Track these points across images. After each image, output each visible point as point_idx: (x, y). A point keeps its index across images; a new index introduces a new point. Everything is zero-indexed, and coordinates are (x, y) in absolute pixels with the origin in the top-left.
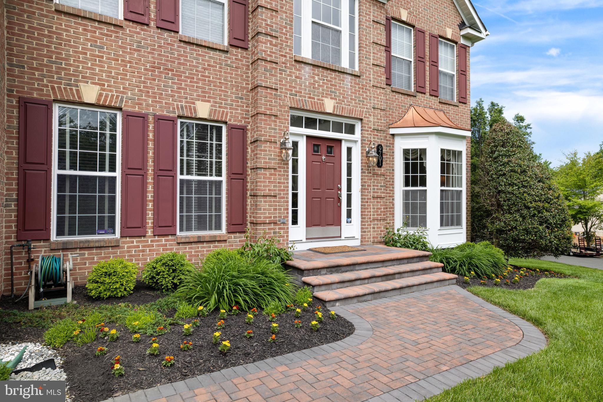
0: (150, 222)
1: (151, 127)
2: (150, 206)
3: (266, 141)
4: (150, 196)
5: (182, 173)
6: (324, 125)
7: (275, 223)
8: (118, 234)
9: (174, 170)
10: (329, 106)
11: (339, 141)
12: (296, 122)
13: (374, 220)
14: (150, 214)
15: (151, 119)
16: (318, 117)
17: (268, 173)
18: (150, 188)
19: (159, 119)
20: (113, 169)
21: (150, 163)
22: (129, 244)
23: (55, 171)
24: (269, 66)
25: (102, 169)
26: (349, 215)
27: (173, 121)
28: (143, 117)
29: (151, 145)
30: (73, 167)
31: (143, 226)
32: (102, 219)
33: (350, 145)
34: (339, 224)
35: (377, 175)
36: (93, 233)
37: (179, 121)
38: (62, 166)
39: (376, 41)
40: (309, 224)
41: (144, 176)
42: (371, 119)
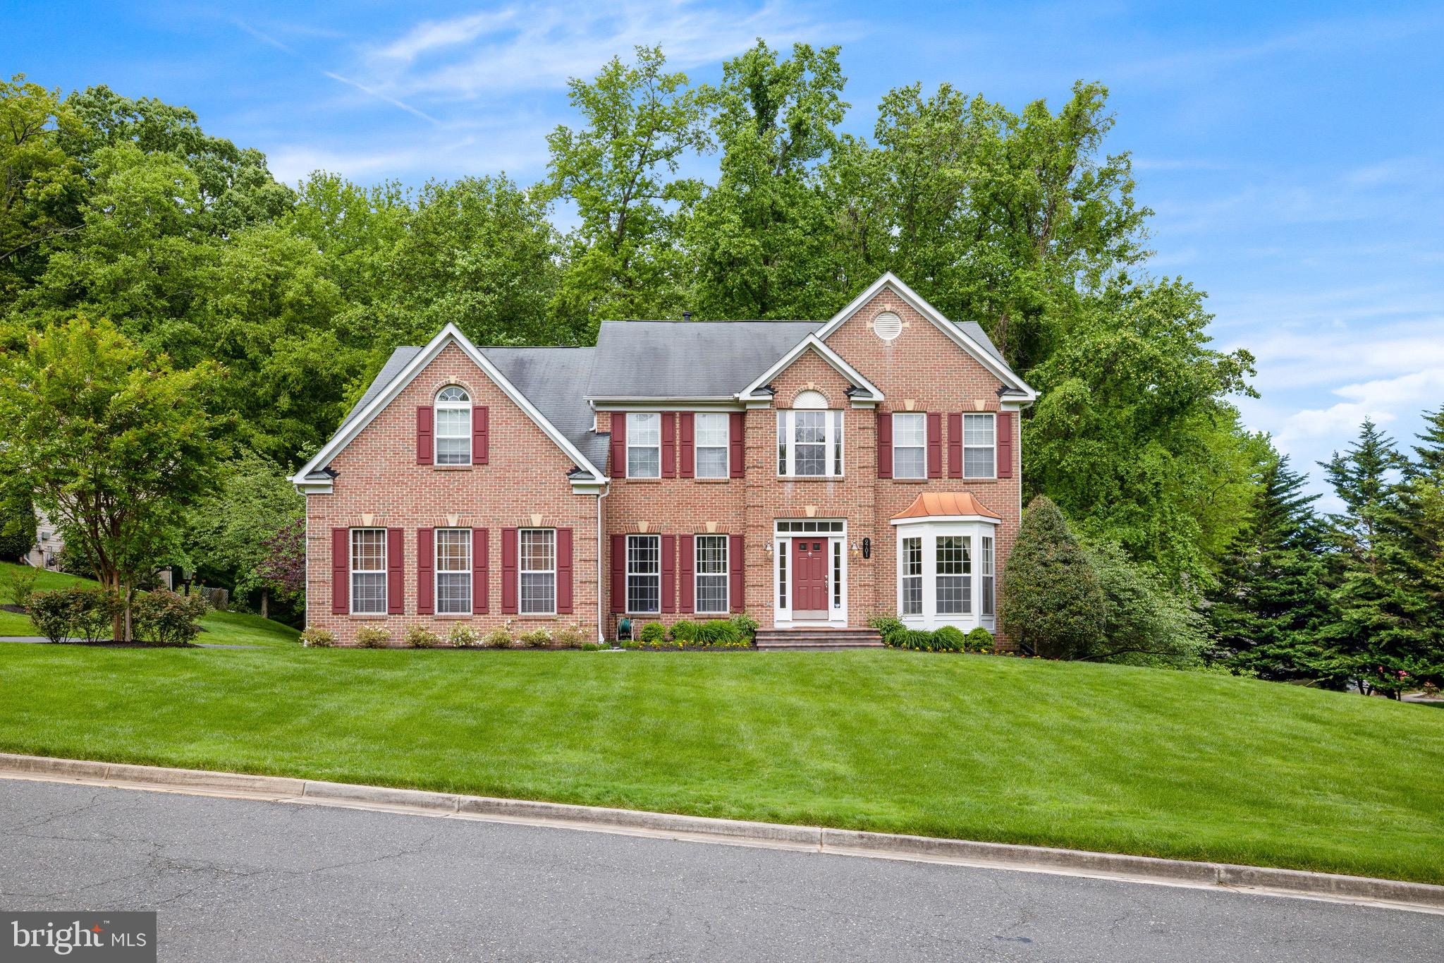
0: (678, 604)
1: (678, 543)
2: (678, 593)
3: (754, 546)
4: (677, 587)
5: (699, 571)
6: (810, 527)
7: (762, 606)
8: (659, 612)
9: (692, 569)
10: (810, 511)
11: (826, 538)
12: (783, 527)
13: (861, 605)
14: (678, 599)
15: (677, 537)
16: (803, 521)
17: (756, 569)
18: (677, 582)
19: (682, 537)
20: (657, 571)
21: (677, 566)
22: (665, 617)
23: (627, 574)
24: (756, 490)
25: (651, 571)
26: (837, 600)
27: (691, 537)
28: (673, 537)
29: (678, 555)
30: (636, 571)
31: (673, 606)
32: (651, 602)
33: (837, 541)
34: (827, 608)
35: (864, 565)
36: (646, 610)
37: (696, 537)
38: (630, 571)
39: (862, 445)
40: (796, 607)
41: (674, 575)
42: (857, 516)
